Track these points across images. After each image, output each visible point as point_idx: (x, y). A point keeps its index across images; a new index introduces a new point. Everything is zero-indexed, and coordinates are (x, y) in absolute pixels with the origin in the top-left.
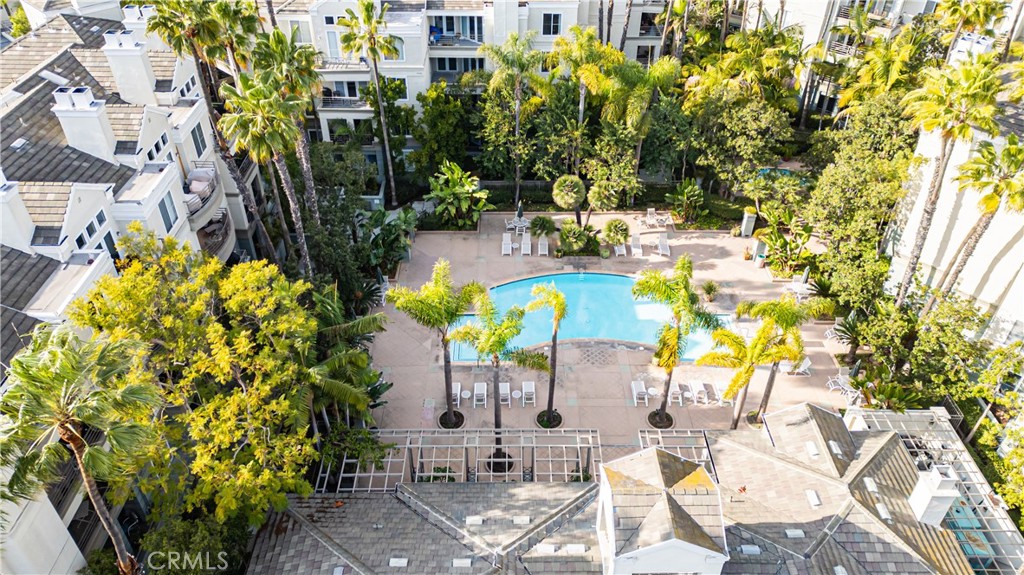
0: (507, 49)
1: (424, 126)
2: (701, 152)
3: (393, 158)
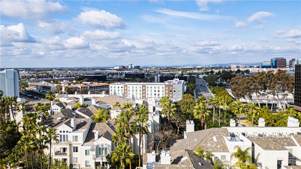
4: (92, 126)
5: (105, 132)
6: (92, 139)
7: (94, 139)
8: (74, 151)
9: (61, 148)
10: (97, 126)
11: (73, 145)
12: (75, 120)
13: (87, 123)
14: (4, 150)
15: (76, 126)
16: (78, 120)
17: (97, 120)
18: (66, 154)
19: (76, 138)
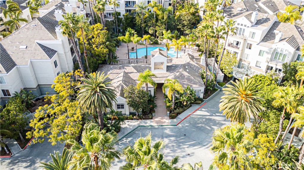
0: (140, 5)
1: (124, 21)
2: (178, 25)
3: (118, 28)
4: (276, 25)
5: (290, 36)
6: (271, 40)
7: (273, 40)
8: (247, 48)
9: (235, 42)
10: (281, 26)
11: (247, 41)
12: (257, 14)
13: (270, 20)
14: (186, 29)
15: (256, 21)
16: (260, 15)
17: (282, 19)
18: (238, 48)
19: (254, 35)
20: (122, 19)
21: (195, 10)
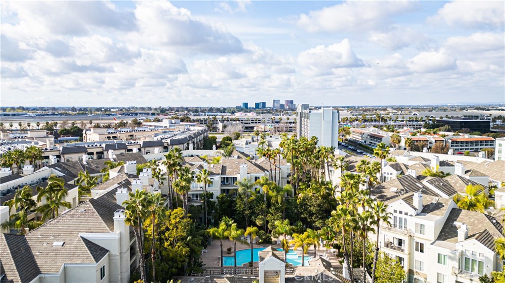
0: (243, 182)
1: (218, 207)
2: (302, 213)
3: (208, 218)
4: (454, 214)
5: (482, 231)
6: (452, 237)
7: (456, 238)
8: (417, 250)
9: (395, 239)
10: (463, 216)
11: (415, 238)
12: (421, 196)
13: (443, 206)
14: (316, 220)
15: (422, 208)
16: (426, 198)
17: (464, 205)
18: (403, 251)
19: (422, 228)
20: (215, 202)
21: (327, 191)
